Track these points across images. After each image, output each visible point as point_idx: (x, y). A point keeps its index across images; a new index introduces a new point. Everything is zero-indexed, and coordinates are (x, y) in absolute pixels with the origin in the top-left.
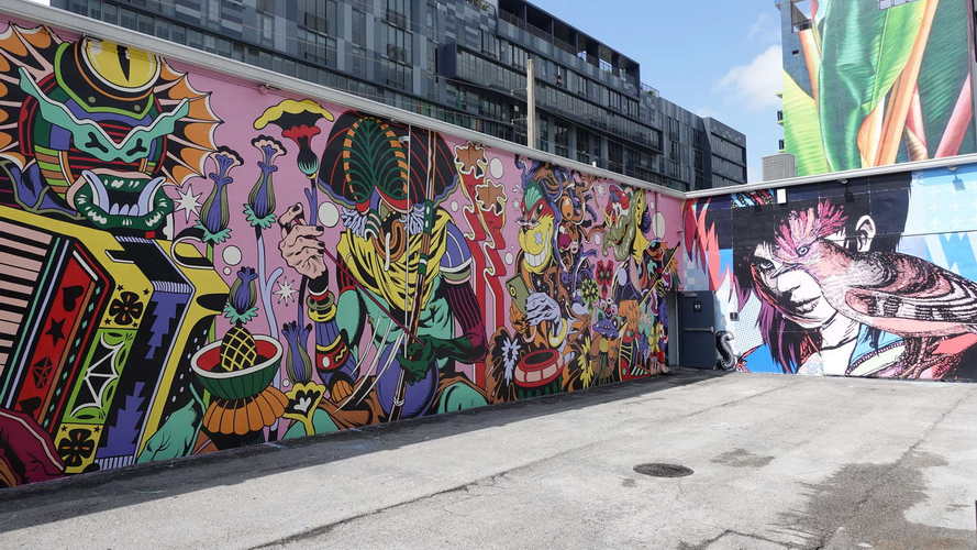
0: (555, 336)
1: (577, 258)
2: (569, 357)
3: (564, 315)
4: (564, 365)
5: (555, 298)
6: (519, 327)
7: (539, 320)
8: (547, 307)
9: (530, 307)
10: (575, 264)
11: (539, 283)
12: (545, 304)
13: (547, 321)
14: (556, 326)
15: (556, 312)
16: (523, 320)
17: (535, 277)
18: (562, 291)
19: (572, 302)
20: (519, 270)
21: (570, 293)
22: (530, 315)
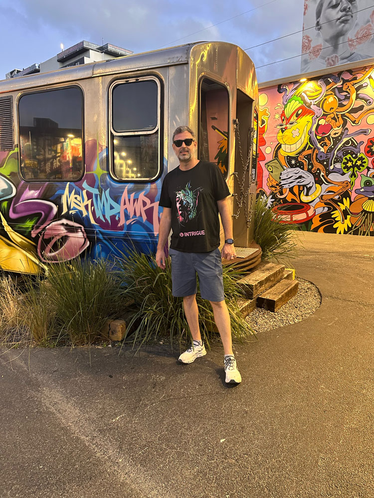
0: (307, 195)
1: (337, 140)
2: (322, 210)
3: (319, 181)
4: (314, 215)
5: (309, 171)
6: (273, 189)
7: (291, 185)
8: (300, 177)
9: (283, 177)
10: (335, 144)
11: (293, 162)
12: (298, 176)
13: (299, 186)
14: (309, 189)
15: (309, 179)
16: (277, 185)
17: (289, 159)
18: (317, 165)
19: (328, 172)
20: (276, 156)
21: (326, 167)
22: (283, 182)
